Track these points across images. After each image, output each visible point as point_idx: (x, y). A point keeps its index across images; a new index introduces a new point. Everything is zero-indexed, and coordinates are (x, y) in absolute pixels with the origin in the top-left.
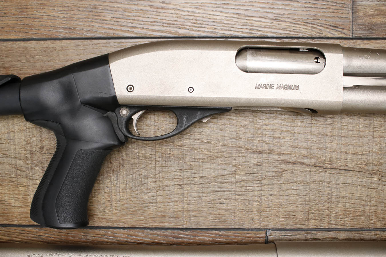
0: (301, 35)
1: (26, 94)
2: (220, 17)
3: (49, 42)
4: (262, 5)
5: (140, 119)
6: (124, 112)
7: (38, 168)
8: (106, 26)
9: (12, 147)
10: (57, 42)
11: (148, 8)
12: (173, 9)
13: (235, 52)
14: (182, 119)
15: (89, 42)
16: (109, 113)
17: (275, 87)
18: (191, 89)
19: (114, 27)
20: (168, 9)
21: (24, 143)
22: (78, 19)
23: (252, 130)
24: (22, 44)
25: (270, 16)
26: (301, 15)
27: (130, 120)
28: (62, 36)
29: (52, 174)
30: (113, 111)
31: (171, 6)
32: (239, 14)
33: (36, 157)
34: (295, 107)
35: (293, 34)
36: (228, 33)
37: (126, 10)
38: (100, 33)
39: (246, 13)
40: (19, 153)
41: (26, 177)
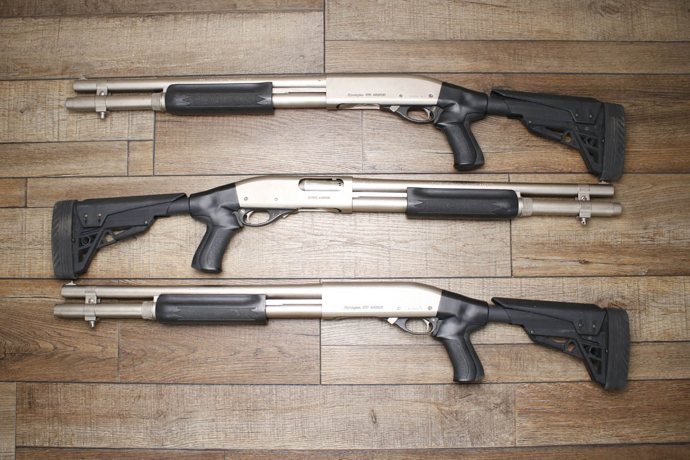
0: (336, 172)
1: (193, 203)
2: (294, 163)
3: (202, 177)
4: (315, 157)
5: (251, 216)
6: (243, 212)
7: (192, 245)
8: (233, 168)
9: (179, 234)
10: (206, 177)
11: (256, 159)
12: (269, 159)
13: (298, 181)
14: (272, 215)
15: (224, 177)
16: (235, 212)
17: (318, 197)
18: (276, 199)
19: (238, 169)
20: (266, 159)
21: (186, 232)
22: (218, 165)
23: (311, 223)
24: (187, 177)
25: (320, 163)
26: (336, 162)
27: (245, 216)
28: (209, 173)
29: (205, 242)
30: (237, 211)
31: (267, 158)
32: (304, 162)
33: (192, 240)
34: (330, 207)
35: (332, 172)
36: (297, 172)
37: (243, 160)
38: (230, 172)
39: (307, 161)
40: (183, 237)
41: (186, 251)
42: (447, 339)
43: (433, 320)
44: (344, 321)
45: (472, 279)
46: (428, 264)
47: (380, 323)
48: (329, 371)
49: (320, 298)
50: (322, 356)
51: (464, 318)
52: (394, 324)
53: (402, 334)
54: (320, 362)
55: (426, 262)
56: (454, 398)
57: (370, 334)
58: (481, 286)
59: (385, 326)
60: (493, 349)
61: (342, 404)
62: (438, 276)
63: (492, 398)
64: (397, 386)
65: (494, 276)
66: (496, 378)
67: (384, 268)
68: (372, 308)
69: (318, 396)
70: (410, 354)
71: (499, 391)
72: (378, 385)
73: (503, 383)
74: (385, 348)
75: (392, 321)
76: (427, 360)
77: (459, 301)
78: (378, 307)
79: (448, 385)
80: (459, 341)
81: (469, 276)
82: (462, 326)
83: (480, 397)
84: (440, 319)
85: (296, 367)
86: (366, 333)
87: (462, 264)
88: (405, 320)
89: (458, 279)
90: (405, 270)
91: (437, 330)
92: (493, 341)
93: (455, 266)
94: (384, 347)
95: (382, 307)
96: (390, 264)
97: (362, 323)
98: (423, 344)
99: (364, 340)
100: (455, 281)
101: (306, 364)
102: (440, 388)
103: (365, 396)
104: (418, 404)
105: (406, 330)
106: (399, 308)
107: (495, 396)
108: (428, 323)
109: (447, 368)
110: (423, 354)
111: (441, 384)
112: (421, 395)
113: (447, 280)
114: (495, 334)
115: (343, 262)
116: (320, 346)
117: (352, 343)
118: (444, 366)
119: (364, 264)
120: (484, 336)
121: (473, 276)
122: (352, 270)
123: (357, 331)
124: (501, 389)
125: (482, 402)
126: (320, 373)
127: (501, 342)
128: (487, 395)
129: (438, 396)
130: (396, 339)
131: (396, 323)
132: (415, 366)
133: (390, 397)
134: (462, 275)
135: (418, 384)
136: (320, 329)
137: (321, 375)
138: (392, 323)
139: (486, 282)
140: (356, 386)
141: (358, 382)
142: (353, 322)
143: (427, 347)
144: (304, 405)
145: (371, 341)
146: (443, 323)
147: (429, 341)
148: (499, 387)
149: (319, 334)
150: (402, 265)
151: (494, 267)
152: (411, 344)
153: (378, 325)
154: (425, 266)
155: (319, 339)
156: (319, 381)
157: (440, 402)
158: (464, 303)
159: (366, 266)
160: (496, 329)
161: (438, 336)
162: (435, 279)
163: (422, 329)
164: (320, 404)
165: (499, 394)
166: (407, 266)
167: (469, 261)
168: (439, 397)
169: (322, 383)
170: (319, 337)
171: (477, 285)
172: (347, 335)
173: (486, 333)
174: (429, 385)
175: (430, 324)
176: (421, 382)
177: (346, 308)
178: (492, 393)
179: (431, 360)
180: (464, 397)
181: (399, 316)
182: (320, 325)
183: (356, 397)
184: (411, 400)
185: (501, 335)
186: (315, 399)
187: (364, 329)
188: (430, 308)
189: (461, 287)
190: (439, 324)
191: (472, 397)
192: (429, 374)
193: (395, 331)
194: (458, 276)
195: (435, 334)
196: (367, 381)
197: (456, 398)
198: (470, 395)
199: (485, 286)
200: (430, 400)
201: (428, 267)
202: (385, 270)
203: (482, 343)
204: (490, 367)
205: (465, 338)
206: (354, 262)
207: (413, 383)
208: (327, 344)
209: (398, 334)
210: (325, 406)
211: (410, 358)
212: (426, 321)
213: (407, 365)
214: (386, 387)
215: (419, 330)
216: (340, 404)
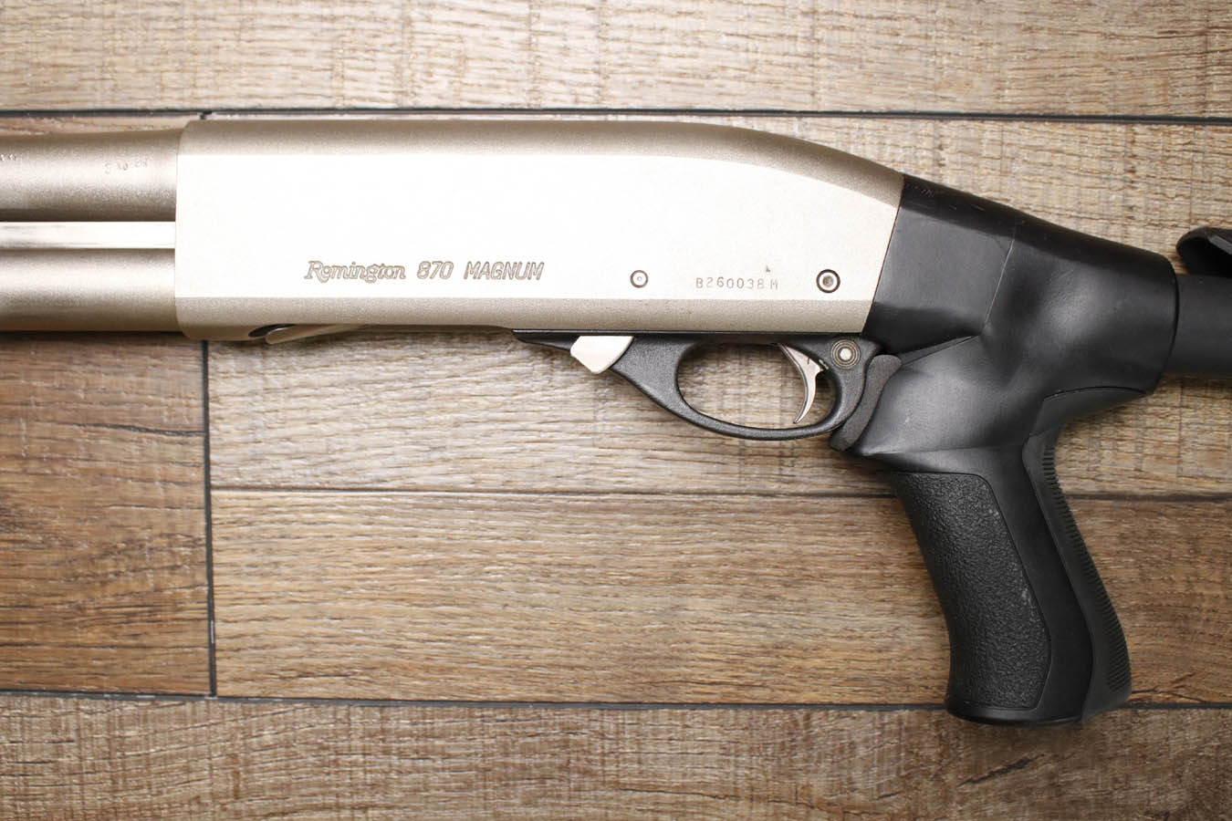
42: (924, 470)
43: (846, 354)
44: (336, 354)
45: (1070, 129)
46: (820, 34)
47: (540, 365)
48: (255, 627)
49: (161, 211)
50: (216, 543)
51: (1033, 342)
52: (614, 376)
53: (656, 434)
54: (210, 575)
55: (807, 21)
56: (937, 778)
57: (483, 427)
58: (1119, 167)
59: (567, 384)
60: (1169, 526)
61: (331, 800)
62: (877, 103)
63: (1139, 783)
64: (626, 717)
65: (1192, 112)
66: (1167, 676)
67: (565, 51)
68: (474, 271)
69: (201, 756)
70: (704, 544)
71: (1176, 749)
72: (522, 703)
73: (1204, 705)
74: (567, 508)
75: (596, 352)
76: (798, 576)
77: (1002, 239)
78: (508, 270)
79: (905, 713)
80: (995, 483)
81: (1054, 107)
82: (1021, 387)
83: (1077, 775)
84: (883, 350)
85: (79, 598)
86: (457, 424)
87: (1012, 38)
88: (678, 350)
89: (989, 125)
90: (687, 62)
91: (865, 413)
92: (1165, 478)
93: (976, 51)
94: (560, 500)
95: (534, 270)
96: (601, 31)
97: (441, 365)
98: (774, 487)
99: (445, 460)
100: (972, 133)
101: (135, 586)
102: (861, 727)
103: (454, 762)
104: (743, 807)
105: (681, 408)
106: (639, 279)
107: (1152, 775)
108: (811, 370)
109: (904, 621)
110: (778, 542)
111: (868, 707)
112: (756, 761)
113: (925, 126)
114: (1181, 441)
115: (333, 19)
116: (208, 487)
117: (383, 474)
118: (892, 612)
119: (453, 29)
120: (1115, 449)
121: (1074, 108)
122: (384, 62)
123: (411, 406)
124: (1191, 735)
125: (1085, 802)
126: (211, 632)
127: (1209, 487)
128: (1116, 765)
129: (851, 767)
130: (630, 459)
131: (621, 368)
132: (727, 610)
133: (586, 772)
134: (1012, 99)
135: (746, 706)
136: (206, 399)
137: (212, 648)
138: (598, 366)
139: (1150, 145)
140: (404, 711)
141: (417, 686)
142: (388, 360)
143: (800, 503)
144: (132, 799)
145: (485, 468)
146: (903, 373)
147: (814, 476)
148: (1181, 727)
149: (197, 421)
150: (667, 36)
151: (1193, 61)
152: (710, 484)
153: (529, 375)
154: (802, 48)
155: (198, 452)
156: (204, 677)
157: (859, 798)
158: (1033, 253)
159: (461, 39)
160: (1189, 412)
161: (869, 450)
162: (856, 123)
163: (776, 403)
164: (214, 796)
165: (1182, 758)
166: (700, 45)
167: (1056, 23)
168: (857, 775)
169: (222, 690)
170: (199, 439)
171: (1095, 165)
172: (357, 433)
173: (1128, 432)
174: (803, 711)
175: (826, 381)
176: (761, 695)
177: (320, 270)
178: (1142, 755)
179: (822, 576)
180: (992, 775)
181: (639, 327)
182: (206, 373)
183: (407, 763)
184: (706, 785)
185: (1211, 450)
186: (188, 770)
187: (452, 398)
188: (828, 280)
189: (1004, 173)
190: (875, 380)
191: (1033, 774)
192: (806, 652)
193: (619, 415)
194: (989, 105)
195: (849, 435)
196: (464, 684)
197: (950, 778)
198: (1022, 764)
199: (1142, 170)
200: (807, 787)
201: (822, 49)
202: (569, 63)
203: (1108, 488)
204: (1142, 616)
205: (1032, 465)
206: (395, 14)
207: (713, 699)
208: (248, 480)
209: (639, 427)
210: (239, 806)
211: (703, 564)
212: (800, 359)
213: (690, 601)
214: (570, 717)
215: (758, 411)
216: (319, 800)
